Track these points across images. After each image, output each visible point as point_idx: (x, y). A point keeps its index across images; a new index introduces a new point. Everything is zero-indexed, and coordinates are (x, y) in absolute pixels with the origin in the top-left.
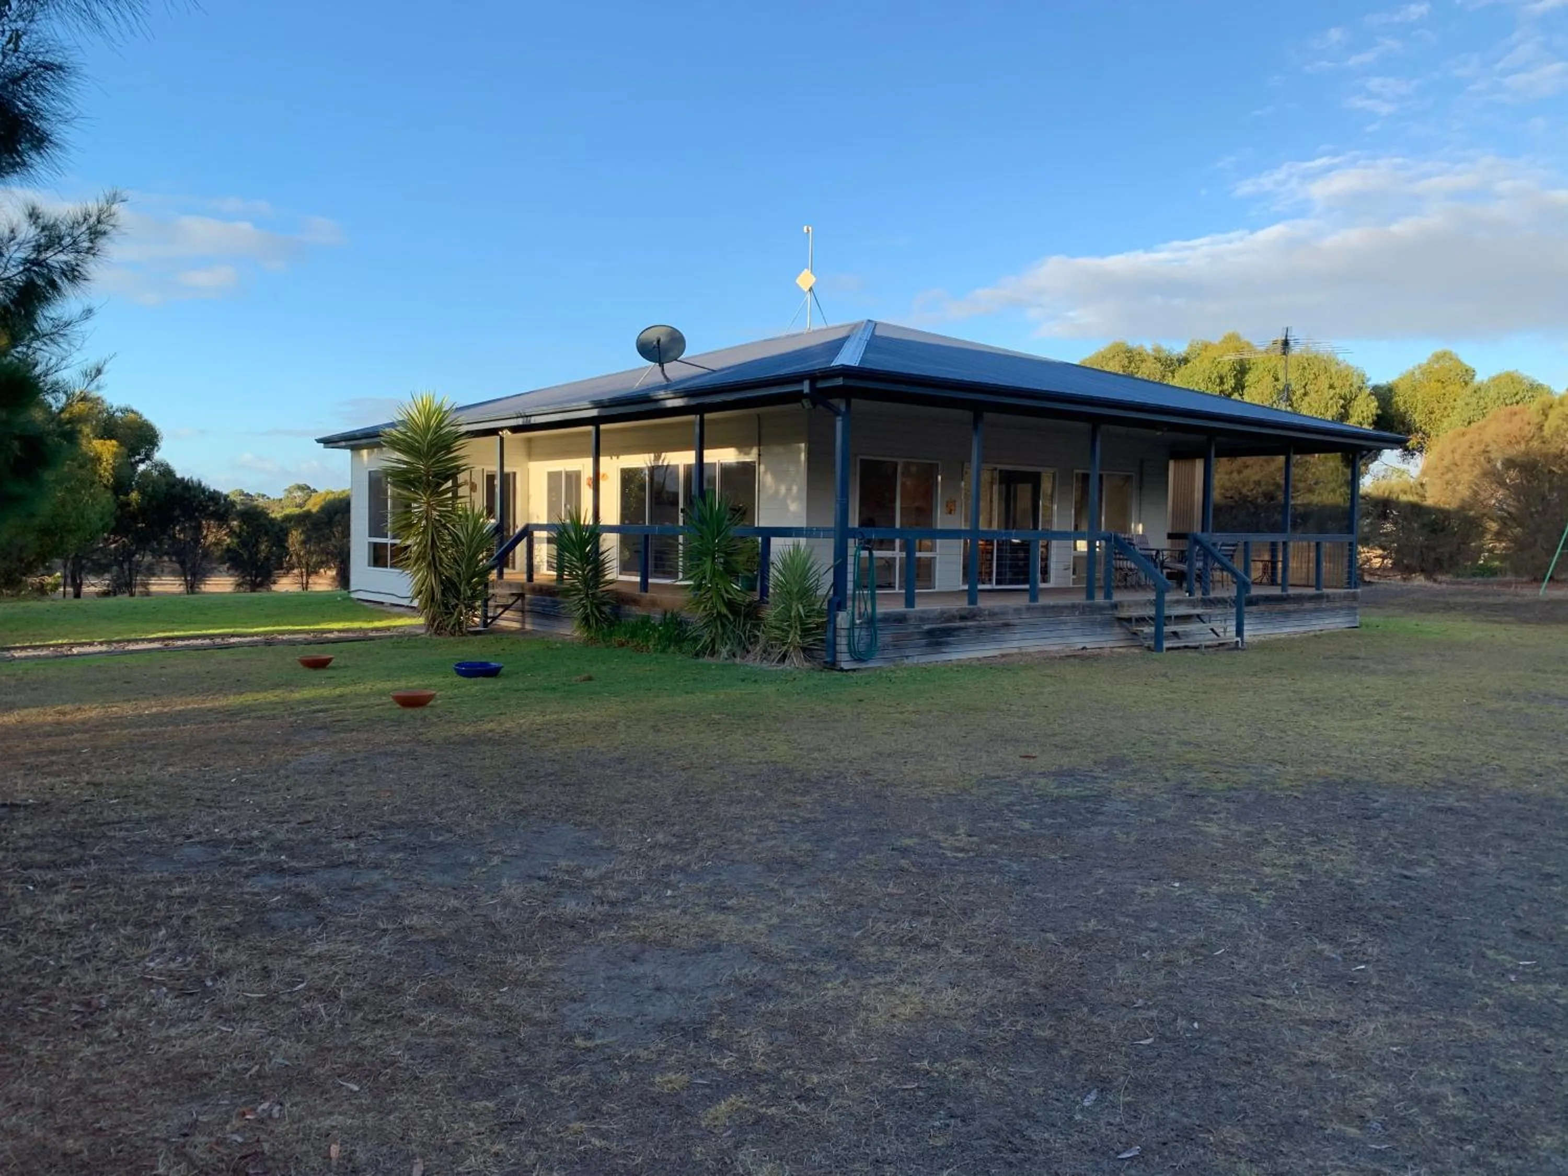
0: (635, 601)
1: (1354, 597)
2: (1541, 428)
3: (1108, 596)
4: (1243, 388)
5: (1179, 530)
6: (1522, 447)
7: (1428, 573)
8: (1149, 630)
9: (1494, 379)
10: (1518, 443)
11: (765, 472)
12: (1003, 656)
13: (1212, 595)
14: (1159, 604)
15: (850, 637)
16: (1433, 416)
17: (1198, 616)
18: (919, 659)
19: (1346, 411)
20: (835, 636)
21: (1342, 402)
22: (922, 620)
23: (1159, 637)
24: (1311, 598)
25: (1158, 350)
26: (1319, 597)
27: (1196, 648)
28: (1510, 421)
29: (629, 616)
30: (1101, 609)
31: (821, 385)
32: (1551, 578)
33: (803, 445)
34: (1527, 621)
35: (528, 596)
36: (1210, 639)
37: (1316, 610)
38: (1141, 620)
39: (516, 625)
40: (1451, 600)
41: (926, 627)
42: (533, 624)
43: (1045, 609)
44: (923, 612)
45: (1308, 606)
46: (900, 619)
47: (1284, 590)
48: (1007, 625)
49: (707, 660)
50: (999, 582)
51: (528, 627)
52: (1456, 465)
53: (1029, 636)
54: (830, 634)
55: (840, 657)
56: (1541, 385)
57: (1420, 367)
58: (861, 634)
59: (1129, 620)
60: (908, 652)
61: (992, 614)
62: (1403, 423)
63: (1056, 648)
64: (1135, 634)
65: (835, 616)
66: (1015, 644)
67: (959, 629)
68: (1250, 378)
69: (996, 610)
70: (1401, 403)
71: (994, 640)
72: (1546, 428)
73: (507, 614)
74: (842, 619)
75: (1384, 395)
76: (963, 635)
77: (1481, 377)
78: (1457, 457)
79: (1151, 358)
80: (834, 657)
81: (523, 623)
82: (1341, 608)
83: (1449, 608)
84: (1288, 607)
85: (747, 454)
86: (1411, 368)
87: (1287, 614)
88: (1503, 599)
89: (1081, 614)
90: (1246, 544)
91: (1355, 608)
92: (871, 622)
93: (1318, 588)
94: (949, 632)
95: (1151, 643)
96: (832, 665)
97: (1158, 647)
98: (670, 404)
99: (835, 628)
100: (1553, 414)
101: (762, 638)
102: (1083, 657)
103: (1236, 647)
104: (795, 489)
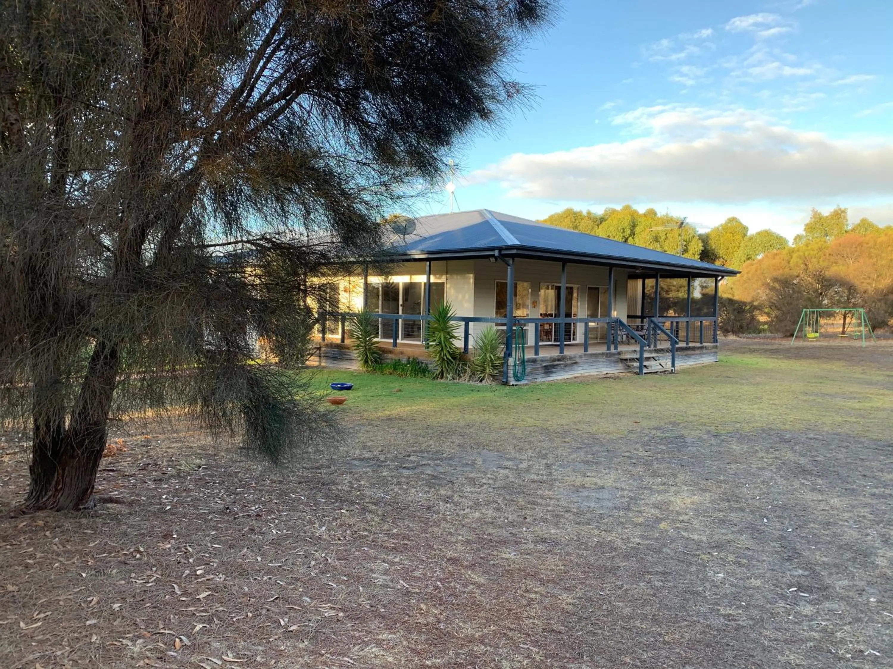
0: (391, 352)
1: (716, 347)
2: (789, 262)
3: (616, 348)
4: (634, 234)
5: (632, 314)
6: (781, 271)
7: (734, 332)
8: (636, 364)
9: (758, 233)
10: (779, 270)
11: (450, 288)
12: (575, 377)
13: (659, 347)
14: (642, 352)
15: (515, 370)
16: (728, 251)
17: (653, 358)
18: (541, 379)
19: (687, 248)
20: (507, 369)
21: (685, 243)
22: (542, 361)
23: (641, 368)
24: (699, 348)
25: (589, 213)
26: (701, 348)
27: (656, 372)
28: (774, 258)
29: (387, 359)
30: (614, 354)
31: (503, 252)
32: (796, 337)
33: (472, 275)
34: (789, 358)
35: (323, 349)
36: (659, 368)
37: (700, 354)
38: (632, 360)
39: (317, 364)
40: (751, 347)
41: (544, 365)
42: (326, 362)
43: (592, 355)
44: (543, 357)
45: (698, 352)
46: (534, 361)
47: (687, 344)
48: (576, 363)
49: (439, 380)
50: (555, 341)
51: (323, 364)
52: (749, 279)
53: (584, 368)
54: (505, 369)
55: (509, 379)
56: (782, 237)
57: (721, 225)
58: (519, 369)
59: (626, 360)
60: (537, 376)
61: (571, 358)
62: (713, 254)
63: (595, 374)
64: (629, 366)
65: (508, 360)
66: (580, 372)
67: (557, 365)
68: (637, 230)
69: (572, 356)
70: (713, 244)
71: (571, 370)
72: (791, 262)
73: (312, 358)
74: (511, 361)
75: (705, 239)
76: (559, 369)
77: (752, 232)
78: (750, 275)
79: (586, 218)
80: (507, 379)
81: (320, 362)
82: (711, 353)
83: (752, 351)
84: (689, 352)
85: (439, 278)
86: (717, 226)
87: (688, 356)
88: (775, 347)
89: (606, 357)
90: (677, 323)
91: (716, 352)
92: (523, 362)
93: (701, 343)
94: (553, 367)
95: (638, 371)
96: (506, 383)
97: (640, 373)
98: (417, 257)
99: (507, 366)
100: (795, 256)
101: (469, 370)
102: (606, 377)
103: (672, 372)
104: (467, 296)
